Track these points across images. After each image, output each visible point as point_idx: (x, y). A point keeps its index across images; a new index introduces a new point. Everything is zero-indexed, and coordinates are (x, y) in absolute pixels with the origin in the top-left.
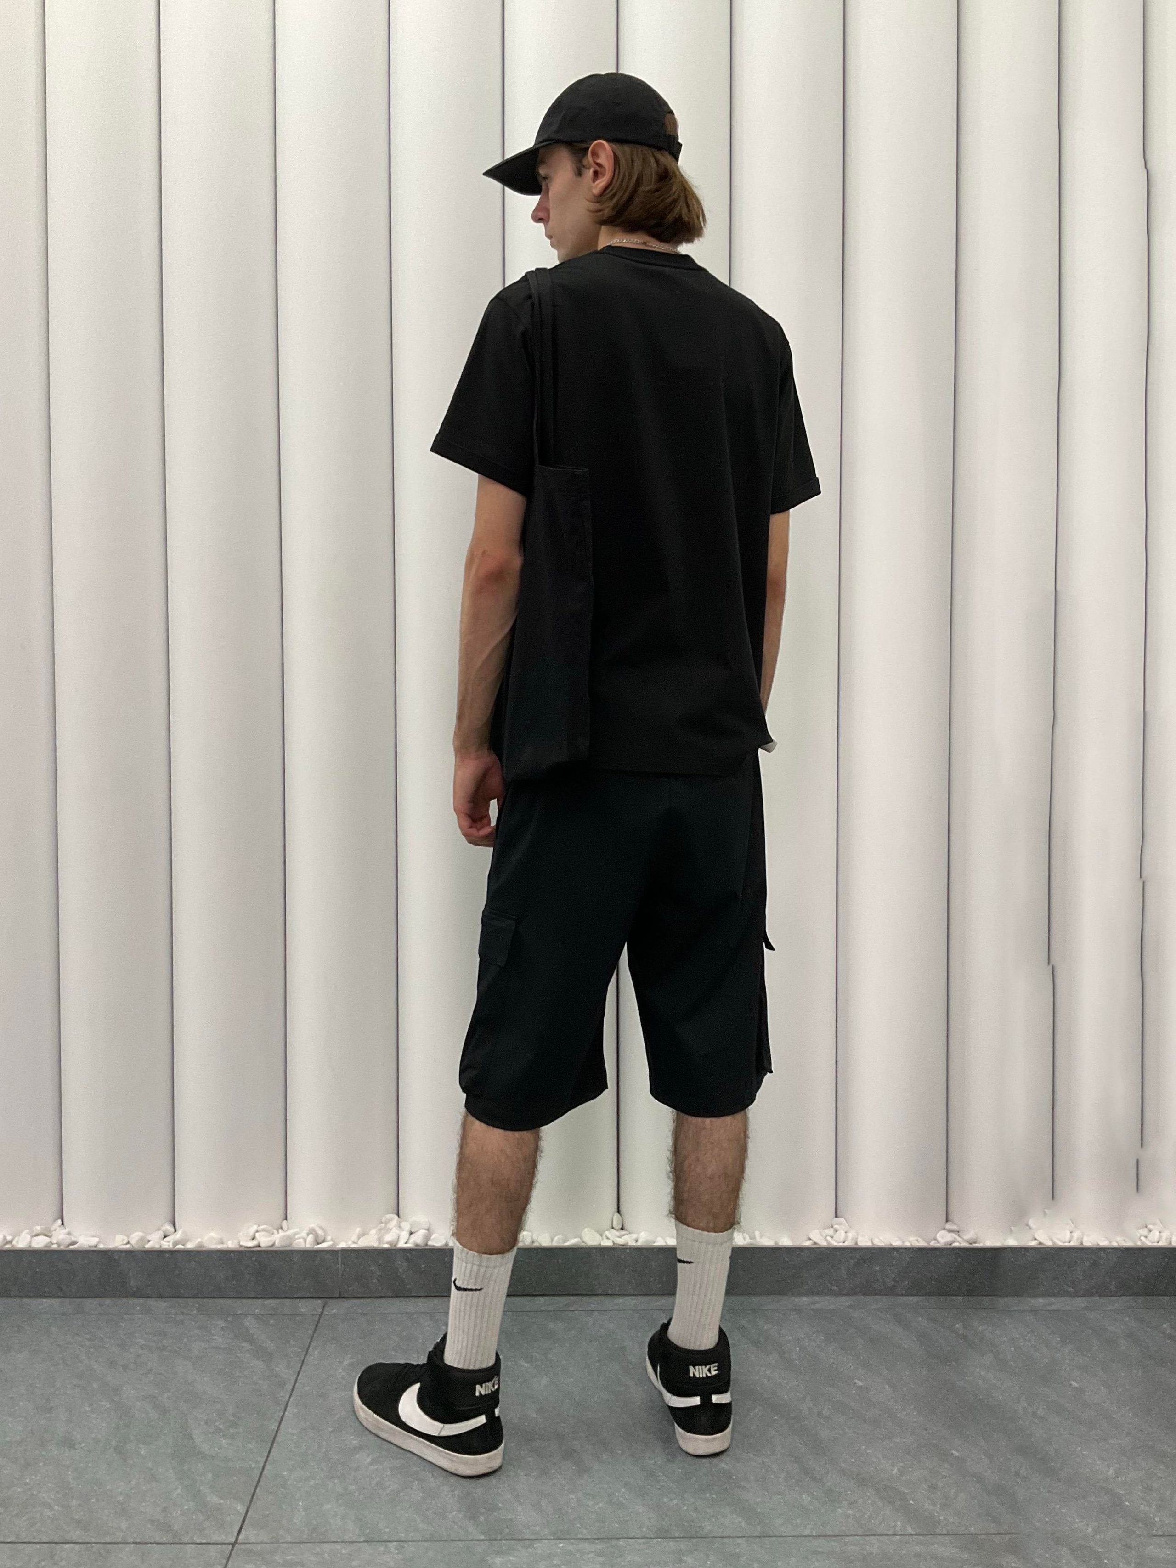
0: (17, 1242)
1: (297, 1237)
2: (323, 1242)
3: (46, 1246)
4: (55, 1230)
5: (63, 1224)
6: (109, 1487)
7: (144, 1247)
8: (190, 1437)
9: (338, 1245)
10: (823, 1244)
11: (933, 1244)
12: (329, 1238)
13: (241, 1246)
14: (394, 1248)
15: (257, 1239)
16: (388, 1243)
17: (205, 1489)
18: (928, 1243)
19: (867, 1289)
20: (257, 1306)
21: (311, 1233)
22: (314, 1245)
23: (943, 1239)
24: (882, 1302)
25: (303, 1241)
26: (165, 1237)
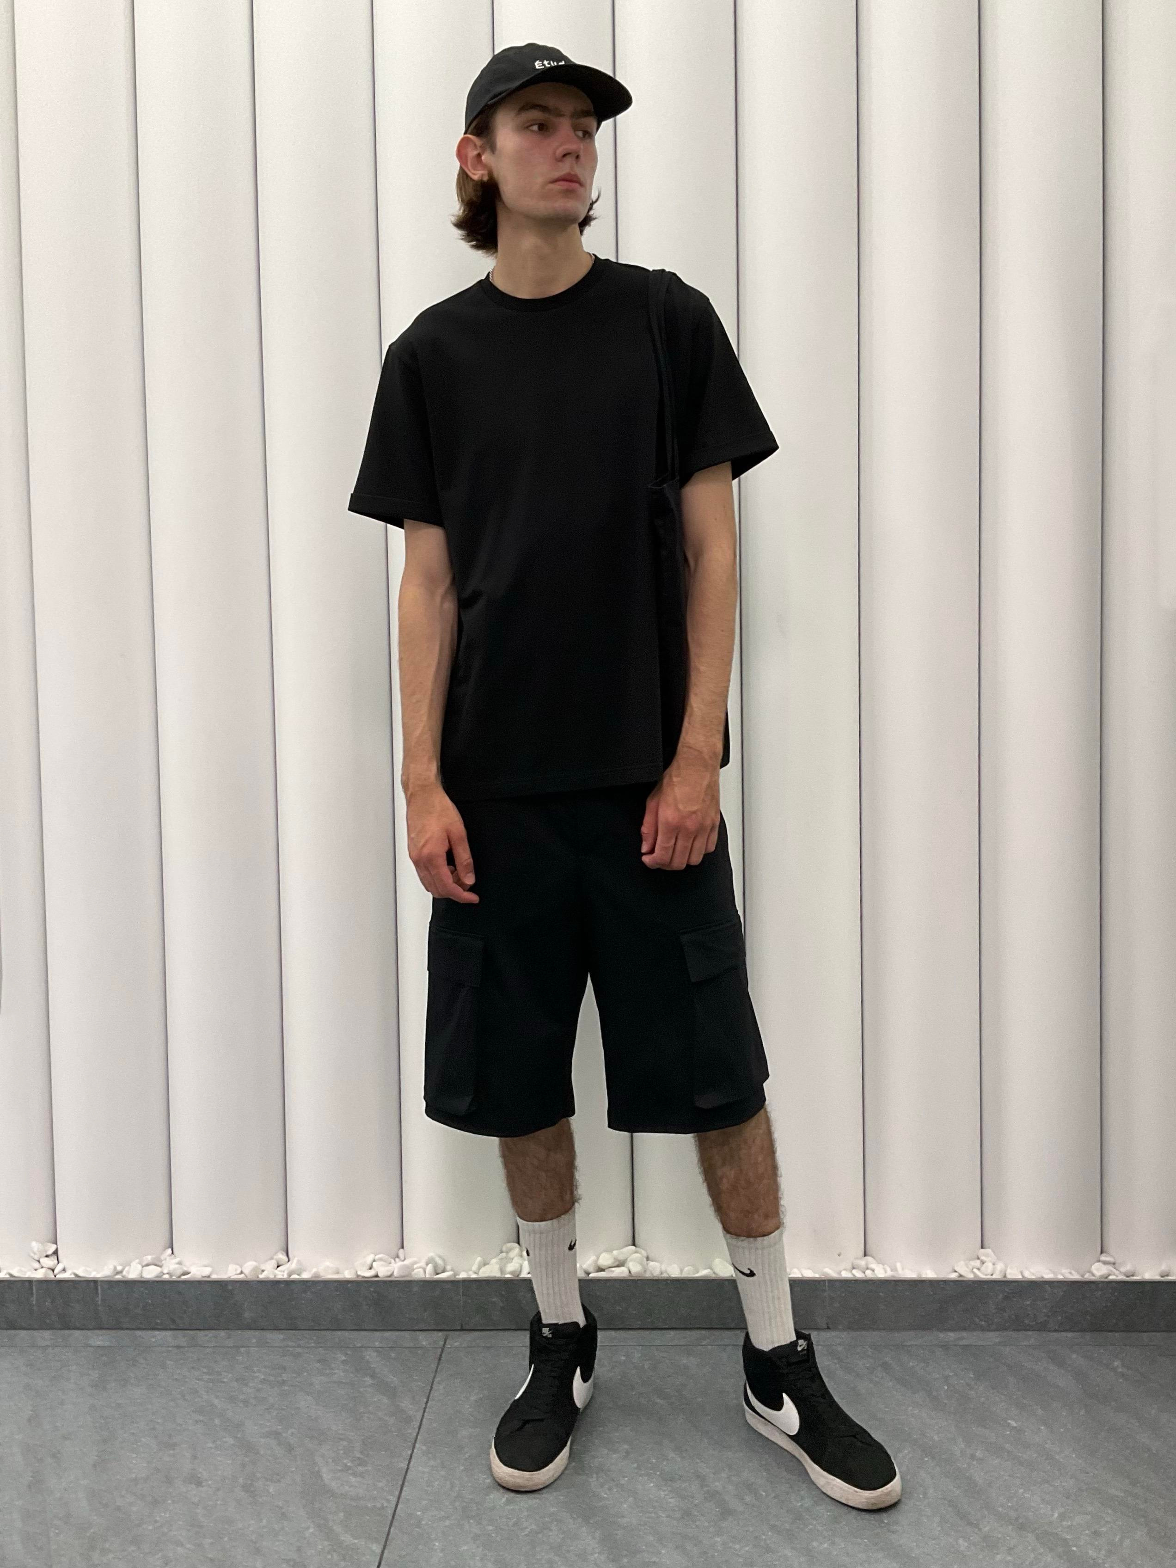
0: (128, 1272)
1: (415, 1266)
2: (444, 1271)
3: (157, 1277)
4: (166, 1259)
5: (173, 1253)
6: (240, 1526)
7: (258, 1277)
8: (318, 1475)
9: (459, 1275)
10: (970, 1276)
11: (1088, 1277)
12: (448, 1267)
13: (358, 1276)
14: (516, 1278)
15: (375, 1270)
16: (510, 1273)
17: (338, 1529)
18: (1083, 1276)
19: (1018, 1324)
20: (377, 1339)
21: (430, 1263)
22: (434, 1275)
23: (1099, 1271)
24: (1033, 1338)
25: (422, 1272)
26: (278, 1267)
